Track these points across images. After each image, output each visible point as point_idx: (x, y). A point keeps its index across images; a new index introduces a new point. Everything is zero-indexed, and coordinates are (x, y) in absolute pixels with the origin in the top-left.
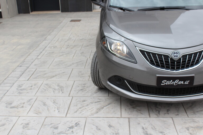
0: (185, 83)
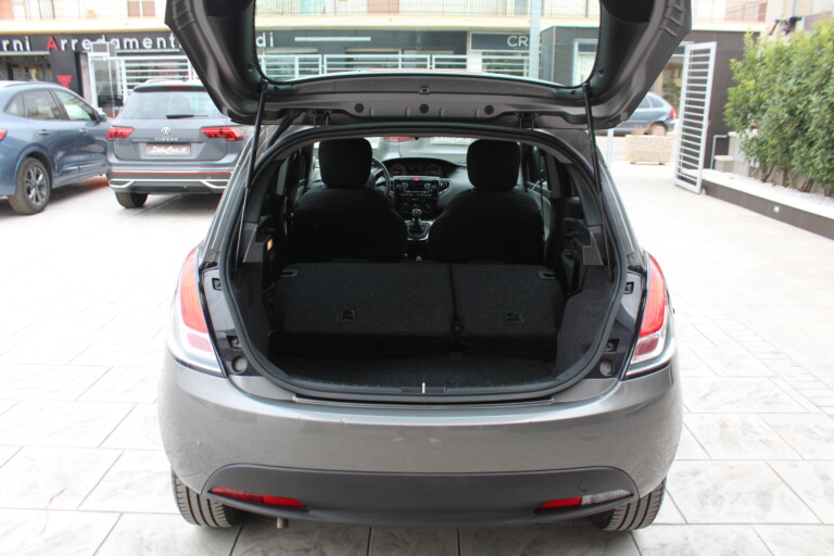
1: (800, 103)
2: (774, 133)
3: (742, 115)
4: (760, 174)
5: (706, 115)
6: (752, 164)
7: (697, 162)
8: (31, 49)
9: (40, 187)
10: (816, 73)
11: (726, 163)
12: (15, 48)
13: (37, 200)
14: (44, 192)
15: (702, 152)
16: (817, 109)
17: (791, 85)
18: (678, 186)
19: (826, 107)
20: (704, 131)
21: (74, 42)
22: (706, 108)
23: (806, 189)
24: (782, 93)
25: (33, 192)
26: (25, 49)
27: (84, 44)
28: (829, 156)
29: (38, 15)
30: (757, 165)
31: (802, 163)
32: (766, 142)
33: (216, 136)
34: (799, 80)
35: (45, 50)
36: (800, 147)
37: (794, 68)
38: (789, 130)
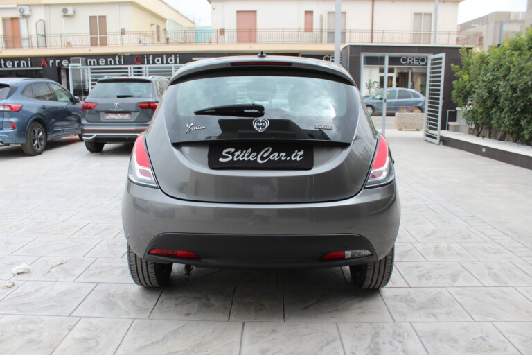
1: (494, 86)
2: (480, 105)
3: (463, 96)
4: (476, 132)
5: (441, 97)
6: (470, 126)
7: (437, 125)
8: (32, 66)
9: (40, 139)
10: (503, 68)
11: (455, 126)
12: (22, 66)
13: (38, 147)
14: (43, 143)
15: (439, 119)
16: (504, 89)
17: (489, 76)
18: (426, 141)
19: (508, 88)
20: (440, 106)
21: (57, 61)
22: (441, 93)
23: (502, 139)
24: (484, 81)
25: (36, 142)
26: (28, 66)
27: (63, 63)
28: (512, 117)
29: (36, 45)
30: (473, 126)
31: (498, 122)
32: (477, 111)
33: (146, 107)
34: (494, 73)
35: (40, 66)
36: (496, 112)
37: (490, 66)
38: (489, 103)
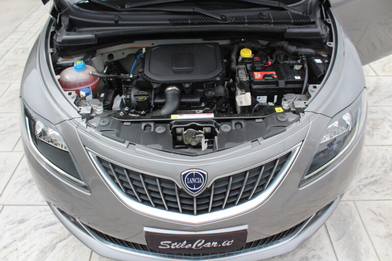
0: (223, 245)
